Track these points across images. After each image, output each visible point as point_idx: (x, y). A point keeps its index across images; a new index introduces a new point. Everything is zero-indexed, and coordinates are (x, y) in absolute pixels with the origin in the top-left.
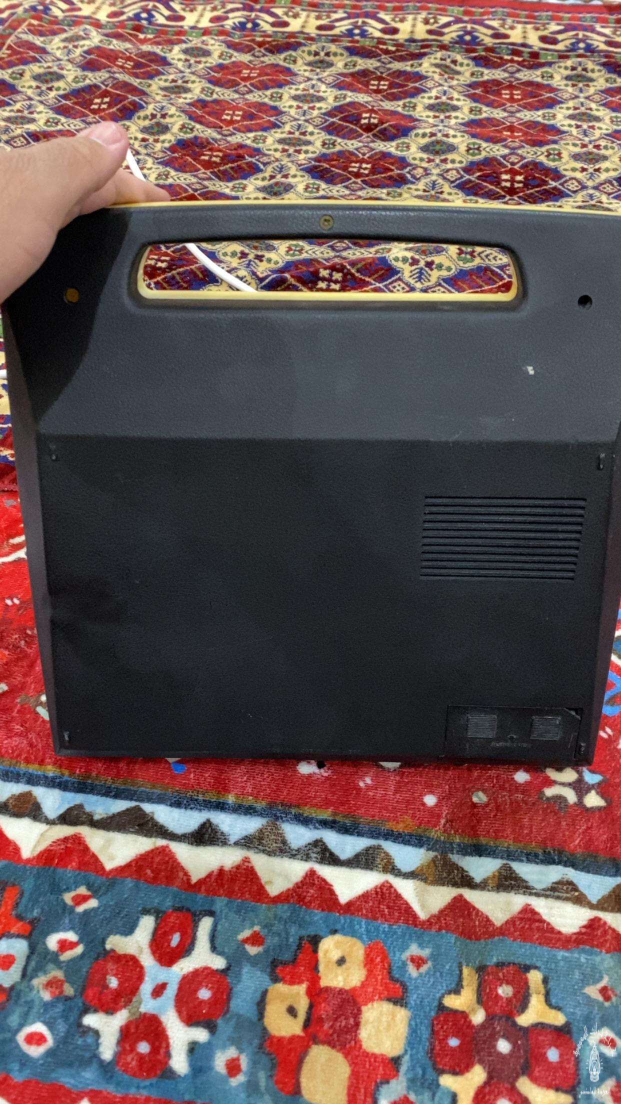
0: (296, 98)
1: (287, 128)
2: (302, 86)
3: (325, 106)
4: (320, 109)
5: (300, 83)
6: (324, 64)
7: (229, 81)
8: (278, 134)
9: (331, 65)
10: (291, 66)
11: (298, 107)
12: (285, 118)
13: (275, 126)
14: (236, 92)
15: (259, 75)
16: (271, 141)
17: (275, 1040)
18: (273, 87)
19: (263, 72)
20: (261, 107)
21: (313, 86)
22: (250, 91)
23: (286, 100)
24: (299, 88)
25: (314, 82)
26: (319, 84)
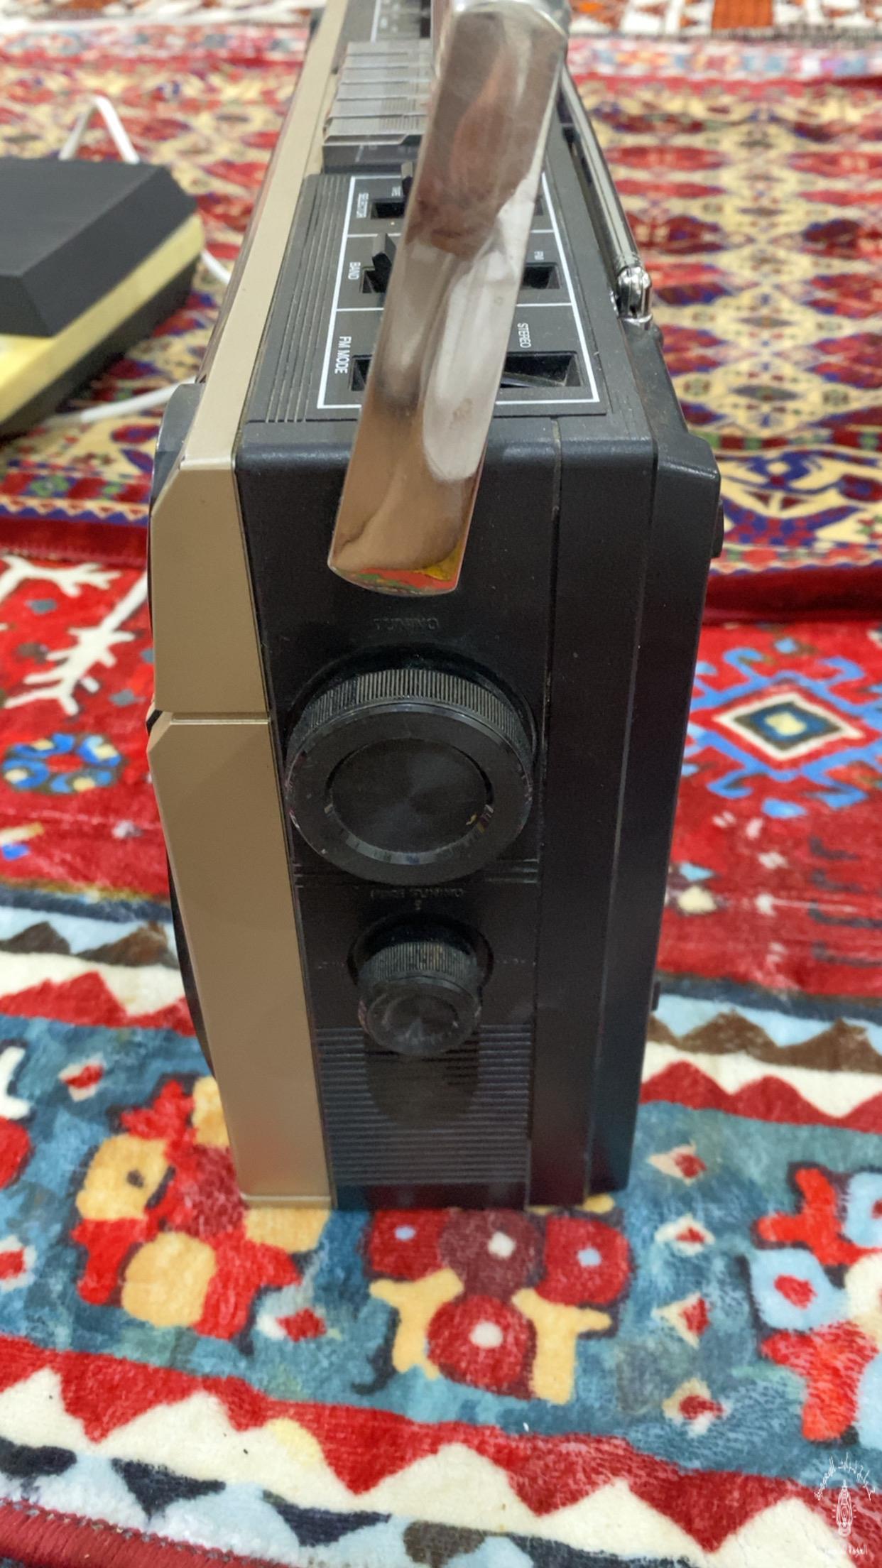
17: (91, 1228)
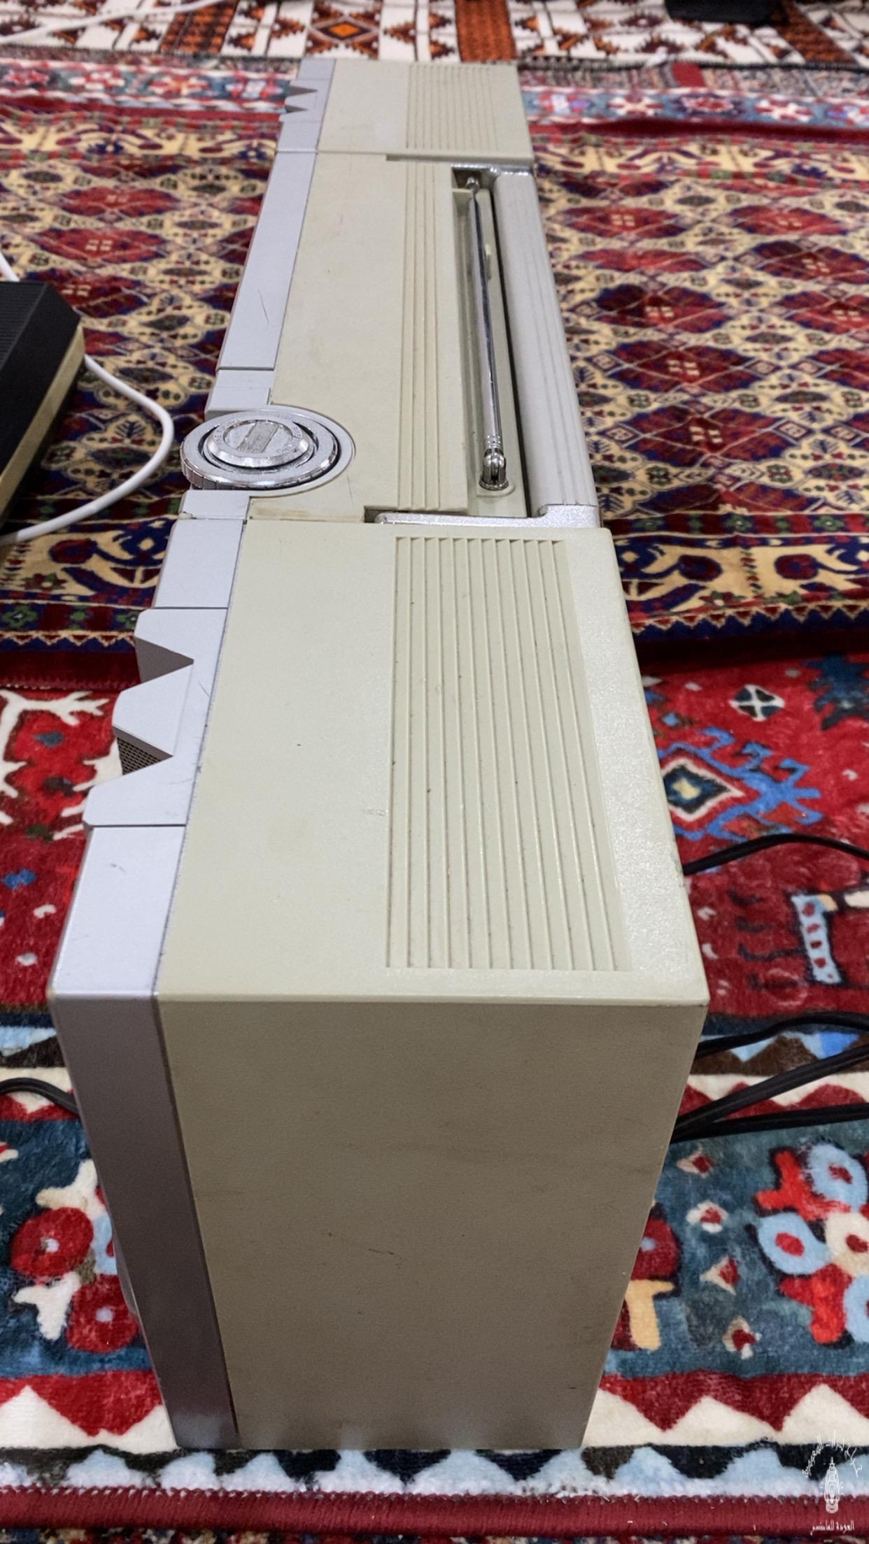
0: (182, 225)
1: (174, 257)
2: (188, 212)
3: (220, 233)
4: (214, 236)
5: (185, 209)
6: (215, 189)
7: (90, 208)
8: (163, 265)
9: (221, 189)
10: (171, 192)
11: (185, 235)
12: (169, 247)
13: (157, 255)
14: (101, 220)
15: (131, 200)
16: (153, 273)
18: (149, 213)
19: (134, 196)
20: (136, 235)
21: (202, 213)
22: (119, 219)
23: (169, 227)
24: (186, 215)
25: (203, 207)
26: (210, 209)
